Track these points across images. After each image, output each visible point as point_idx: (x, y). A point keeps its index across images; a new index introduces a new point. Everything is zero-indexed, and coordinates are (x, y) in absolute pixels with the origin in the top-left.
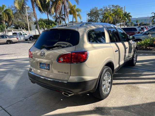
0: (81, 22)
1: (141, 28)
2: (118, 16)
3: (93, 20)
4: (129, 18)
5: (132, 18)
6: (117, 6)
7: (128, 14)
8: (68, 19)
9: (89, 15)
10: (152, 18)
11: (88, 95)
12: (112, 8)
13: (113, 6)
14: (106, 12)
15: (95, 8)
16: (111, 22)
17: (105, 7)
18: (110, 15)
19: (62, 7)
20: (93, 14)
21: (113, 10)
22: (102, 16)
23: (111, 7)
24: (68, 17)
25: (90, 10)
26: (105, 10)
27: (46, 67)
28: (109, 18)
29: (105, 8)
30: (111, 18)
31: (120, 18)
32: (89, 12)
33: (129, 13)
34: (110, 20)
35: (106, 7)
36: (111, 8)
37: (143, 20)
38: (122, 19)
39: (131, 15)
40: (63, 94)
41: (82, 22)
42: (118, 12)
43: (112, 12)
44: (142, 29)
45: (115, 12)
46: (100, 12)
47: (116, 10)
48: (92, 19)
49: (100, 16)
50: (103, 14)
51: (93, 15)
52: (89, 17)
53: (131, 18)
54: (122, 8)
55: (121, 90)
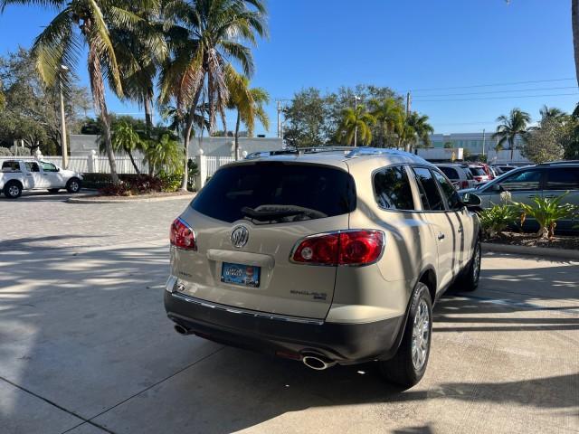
0: (260, 136)
1: (471, 169)
2: (389, 125)
3: (301, 130)
4: (424, 133)
5: (435, 133)
6: (385, 90)
7: (421, 120)
8: (224, 122)
9: (289, 113)
10: (499, 139)
11: (362, 373)
12: (369, 97)
13: (372, 89)
14: (349, 109)
15: (311, 90)
16: (366, 142)
17: (346, 90)
18: (364, 119)
19: (202, 81)
20: (303, 110)
21: (371, 103)
22: (332, 119)
23: (366, 91)
24: (223, 115)
25: (294, 98)
26: (344, 101)
27: (245, 279)
28: (359, 128)
29: (345, 96)
30: (365, 128)
31: (396, 131)
32: (291, 105)
33: (425, 118)
34: (363, 138)
35: (349, 91)
36: (363, 96)
37: (467, 141)
38: (402, 137)
39: (432, 125)
40: (304, 360)
41: (263, 136)
42: (388, 112)
43: (368, 111)
44: (475, 172)
45: (380, 109)
46: (326, 106)
47: (381, 104)
48: (300, 127)
49: (326, 120)
50: (338, 115)
51: (302, 116)
52: (290, 120)
53: (429, 133)
54: (400, 98)
55: (455, 359)
